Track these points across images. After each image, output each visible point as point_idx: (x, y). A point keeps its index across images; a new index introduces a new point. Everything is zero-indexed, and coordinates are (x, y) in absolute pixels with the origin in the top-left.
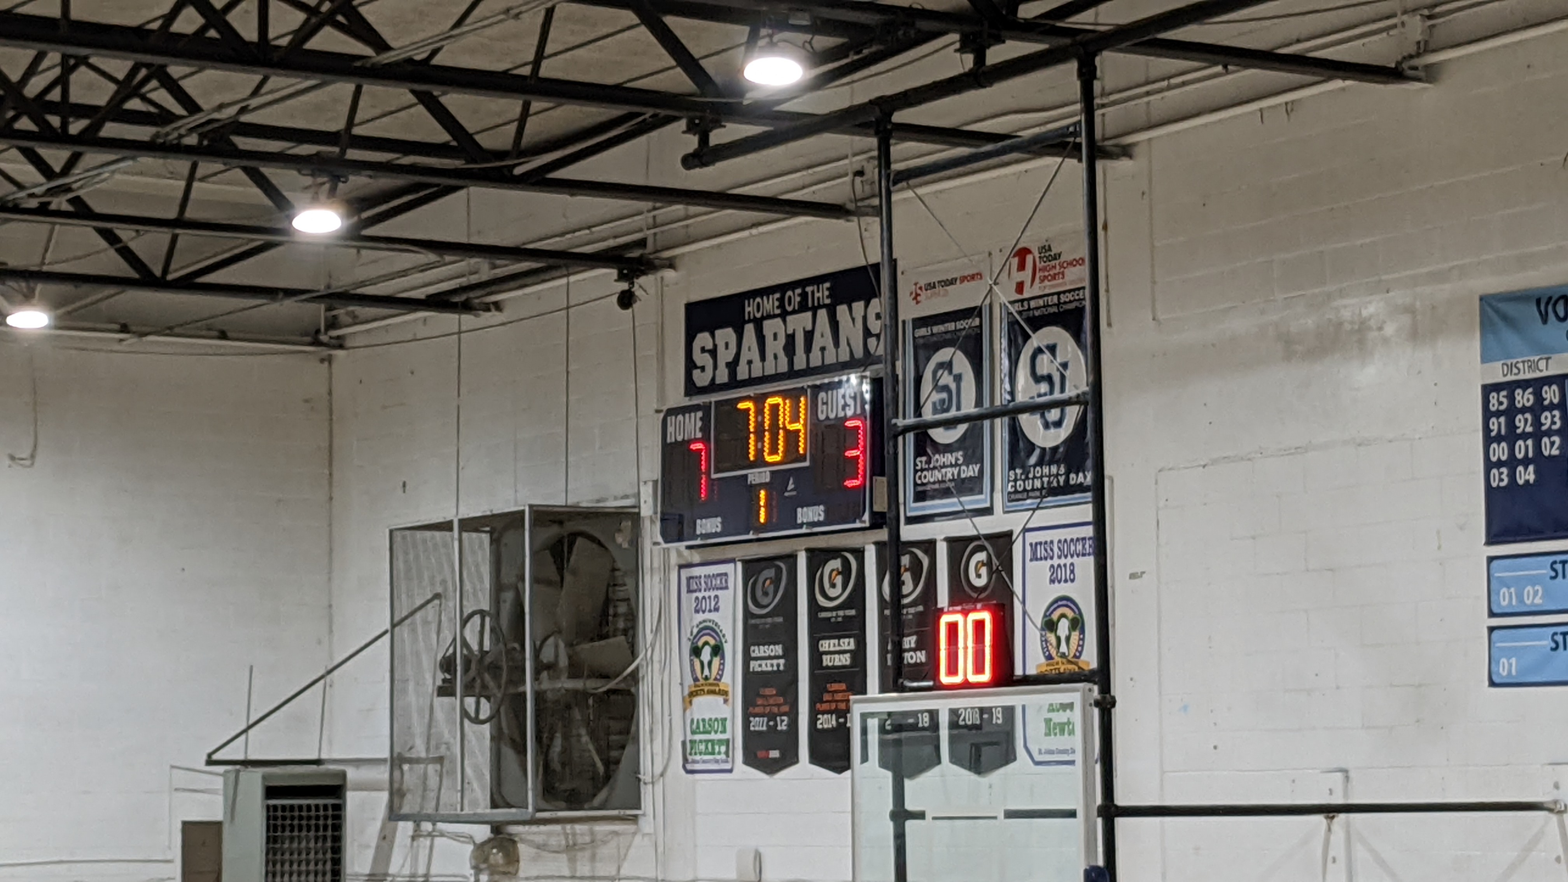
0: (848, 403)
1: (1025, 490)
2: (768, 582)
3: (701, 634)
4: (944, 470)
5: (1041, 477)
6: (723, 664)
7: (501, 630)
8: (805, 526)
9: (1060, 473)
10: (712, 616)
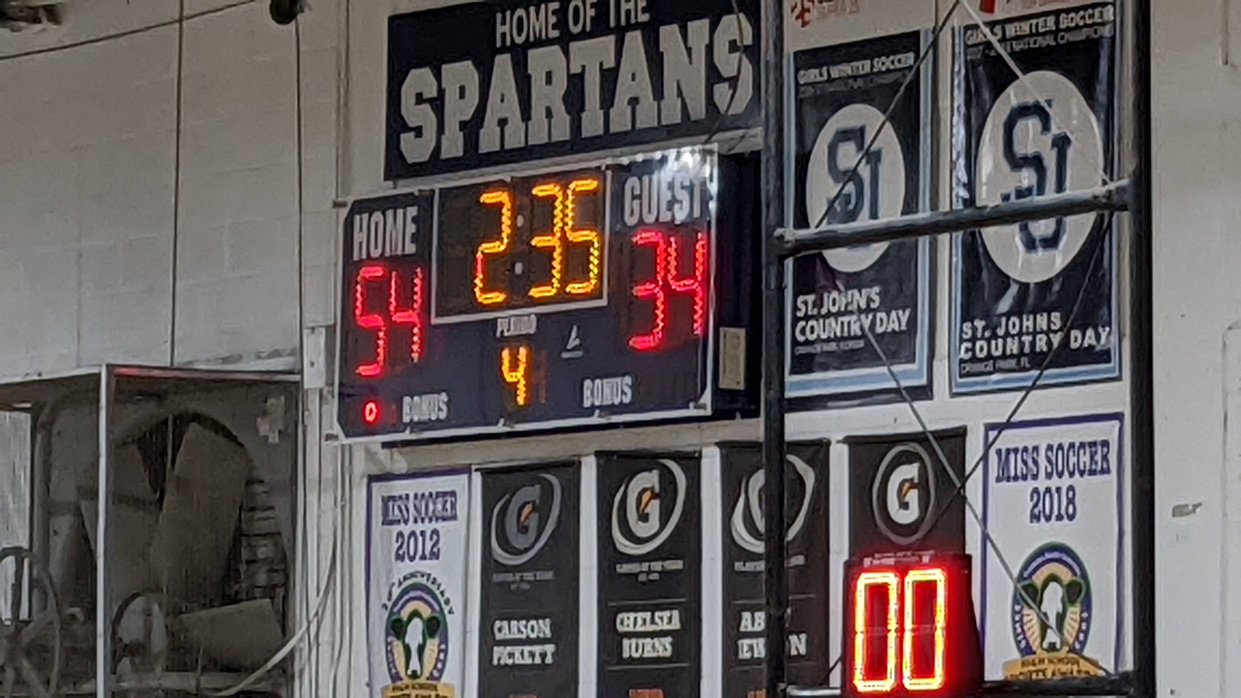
0: (679, 197)
1: (990, 357)
2: (528, 509)
3: (406, 597)
4: (846, 319)
5: (1020, 334)
6: (445, 651)
7: (52, 583)
8: (597, 412)
9: (1053, 327)
10: (426, 566)
